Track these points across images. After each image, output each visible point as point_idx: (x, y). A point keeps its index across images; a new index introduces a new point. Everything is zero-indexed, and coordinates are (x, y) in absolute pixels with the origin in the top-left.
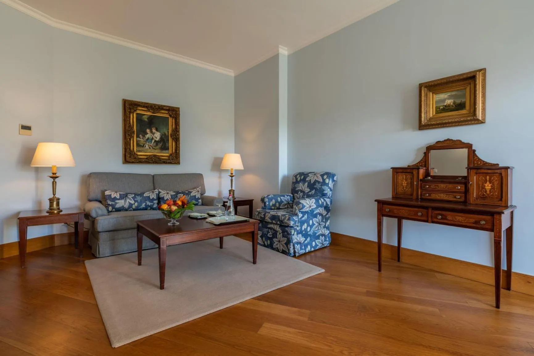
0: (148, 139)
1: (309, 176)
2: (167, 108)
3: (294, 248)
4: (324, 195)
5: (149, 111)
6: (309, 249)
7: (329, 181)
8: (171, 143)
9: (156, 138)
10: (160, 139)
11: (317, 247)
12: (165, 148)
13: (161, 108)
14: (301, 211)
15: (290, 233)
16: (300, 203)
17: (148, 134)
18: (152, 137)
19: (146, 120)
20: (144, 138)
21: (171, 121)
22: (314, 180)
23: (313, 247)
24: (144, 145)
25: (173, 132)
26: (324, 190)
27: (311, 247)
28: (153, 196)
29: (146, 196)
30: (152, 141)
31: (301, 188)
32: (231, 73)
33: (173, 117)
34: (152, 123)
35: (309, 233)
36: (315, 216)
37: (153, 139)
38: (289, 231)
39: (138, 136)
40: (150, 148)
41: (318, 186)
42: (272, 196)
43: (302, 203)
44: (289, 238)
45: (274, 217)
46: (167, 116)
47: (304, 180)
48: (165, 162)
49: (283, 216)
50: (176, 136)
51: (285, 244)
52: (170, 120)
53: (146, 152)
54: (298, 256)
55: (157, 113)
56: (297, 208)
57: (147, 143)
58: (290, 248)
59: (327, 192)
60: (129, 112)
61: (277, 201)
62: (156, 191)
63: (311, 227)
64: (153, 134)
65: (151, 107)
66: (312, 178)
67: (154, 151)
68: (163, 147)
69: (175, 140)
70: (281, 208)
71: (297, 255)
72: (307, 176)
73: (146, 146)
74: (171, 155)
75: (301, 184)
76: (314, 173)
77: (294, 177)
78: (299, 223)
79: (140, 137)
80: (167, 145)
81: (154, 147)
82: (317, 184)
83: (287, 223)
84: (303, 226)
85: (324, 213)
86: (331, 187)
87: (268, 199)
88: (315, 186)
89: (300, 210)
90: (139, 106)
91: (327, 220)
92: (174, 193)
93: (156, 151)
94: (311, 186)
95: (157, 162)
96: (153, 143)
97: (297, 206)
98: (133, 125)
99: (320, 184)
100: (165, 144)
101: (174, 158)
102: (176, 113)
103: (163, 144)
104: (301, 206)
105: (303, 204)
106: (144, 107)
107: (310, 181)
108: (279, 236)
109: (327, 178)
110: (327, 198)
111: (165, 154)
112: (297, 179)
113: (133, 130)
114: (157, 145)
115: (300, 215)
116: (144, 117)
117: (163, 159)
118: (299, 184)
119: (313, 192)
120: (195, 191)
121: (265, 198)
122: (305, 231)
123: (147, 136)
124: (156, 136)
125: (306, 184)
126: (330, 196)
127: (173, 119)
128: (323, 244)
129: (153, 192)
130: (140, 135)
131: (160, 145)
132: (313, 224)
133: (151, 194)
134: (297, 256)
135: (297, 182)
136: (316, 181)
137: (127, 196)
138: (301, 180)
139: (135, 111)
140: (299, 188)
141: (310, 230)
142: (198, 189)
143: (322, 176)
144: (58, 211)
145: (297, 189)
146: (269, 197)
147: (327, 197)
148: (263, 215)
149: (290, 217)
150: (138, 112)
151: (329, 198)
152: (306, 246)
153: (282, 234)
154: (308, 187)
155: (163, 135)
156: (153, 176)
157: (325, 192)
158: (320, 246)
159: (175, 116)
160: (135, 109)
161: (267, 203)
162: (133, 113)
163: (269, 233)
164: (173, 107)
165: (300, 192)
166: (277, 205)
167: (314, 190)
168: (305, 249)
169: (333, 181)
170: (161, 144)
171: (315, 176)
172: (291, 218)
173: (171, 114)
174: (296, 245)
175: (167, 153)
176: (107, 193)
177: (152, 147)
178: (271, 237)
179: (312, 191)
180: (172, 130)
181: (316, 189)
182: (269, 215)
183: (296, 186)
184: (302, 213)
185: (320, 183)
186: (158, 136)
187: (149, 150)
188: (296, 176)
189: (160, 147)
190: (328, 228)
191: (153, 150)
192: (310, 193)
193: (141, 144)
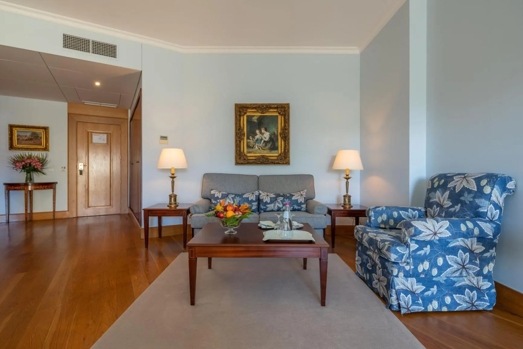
0: (258, 139)
1: (454, 180)
2: (275, 106)
3: (398, 299)
4: (478, 215)
5: (258, 112)
6: (434, 306)
7: (492, 189)
8: (280, 143)
9: (265, 138)
10: (269, 139)
11: (458, 308)
12: (274, 148)
13: (269, 107)
14: (414, 240)
15: (390, 272)
16: (412, 226)
17: (257, 134)
18: (261, 137)
19: (256, 121)
20: (254, 139)
21: (280, 119)
22: (462, 187)
23: (447, 305)
24: (254, 146)
25: (282, 131)
26: (479, 207)
27: (441, 305)
28: (252, 197)
29: (246, 198)
30: (261, 141)
31: (437, 200)
32: (356, 51)
33: (282, 115)
34: (261, 123)
35: (434, 279)
36: (454, 251)
37: (262, 139)
38: (389, 268)
39: (248, 138)
40: (259, 149)
41: (467, 198)
42: (383, 209)
43: (415, 227)
44: (390, 280)
45: (372, 241)
46: (276, 114)
47: (444, 187)
48: (273, 163)
49: (382, 243)
50: (284, 134)
51: (386, 286)
52: (279, 117)
53: (256, 153)
54: (405, 314)
55: (266, 112)
56: (406, 233)
57: (257, 144)
58: (391, 296)
59: (486, 210)
60: (239, 115)
61: (390, 217)
62: (257, 193)
63: (441, 269)
64: (263, 134)
65: (259, 107)
66: (459, 183)
67: (264, 152)
68: (272, 147)
69: (284, 138)
70: (397, 227)
71: (403, 311)
72: (450, 179)
73: (255, 147)
74: (280, 154)
75: (438, 193)
76: (464, 174)
77: (430, 181)
78: (411, 259)
79: (250, 138)
80: (276, 145)
81: (264, 148)
82: (466, 194)
83: (387, 255)
84: (421, 265)
85: (479, 248)
86: (496, 202)
87: (374, 212)
88: (462, 198)
89: (411, 237)
90: (248, 108)
91: (484, 262)
92: (274, 196)
93: (265, 151)
94: (455, 198)
95: (265, 163)
96: (262, 144)
97: (406, 230)
98: (243, 127)
99: (472, 195)
100: (275, 144)
101: (283, 158)
102: (285, 109)
103: (272, 144)
104: (413, 231)
105: (416, 229)
106: (253, 108)
107: (454, 188)
108: (379, 272)
109: (487, 184)
110: (486, 222)
111: (274, 154)
112: (433, 184)
113: (243, 132)
114: (266, 145)
115: (414, 246)
116: (254, 118)
117: (272, 160)
118: (435, 192)
119: (458, 207)
120: (298, 195)
121: (370, 211)
122: (426, 275)
123: (257, 137)
124: (265, 136)
125: (447, 193)
126: (496, 218)
127: (282, 117)
128: (473, 305)
129: (253, 193)
130: (250, 137)
131: (269, 145)
132: (446, 265)
133: (250, 195)
134: (402, 314)
135: (432, 190)
136: (464, 190)
137: (228, 196)
138: (439, 186)
139: (245, 113)
140: (435, 200)
141: (439, 275)
142: (302, 192)
143: (478, 180)
144: (174, 205)
145: (431, 201)
146: (377, 209)
147: (487, 219)
148: (361, 234)
149: (391, 246)
150: (248, 114)
151: (491, 221)
152: (428, 300)
153: (381, 269)
154: (449, 198)
155: (272, 134)
156: (258, 178)
157: (481, 210)
158: (464, 306)
159: (284, 113)
160: (245, 112)
161: (373, 218)
162: (243, 115)
163: (369, 263)
164: (281, 104)
165: (435, 206)
166: (392, 222)
167: (460, 205)
168: (425, 305)
169: (504, 189)
170: (271, 144)
171: (465, 179)
172: (393, 248)
173: (280, 112)
174: (402, 294)
175: (277, 153)
176: (213, 192)
177: (261, 148)
178: (369, 270)
179: (456, 207)
180: (281, 128)
181: (463, 203)
182: (367, 237)
183: (431, 195)
184: (417, 242)
185: (472, 193)
186: (267, 136)
187: (259, 151)
188: (432, 180)
189: (269, 147)
190: (487, 277)
191: (263, 150)
192: (452, 209)
193: (251, 146)
